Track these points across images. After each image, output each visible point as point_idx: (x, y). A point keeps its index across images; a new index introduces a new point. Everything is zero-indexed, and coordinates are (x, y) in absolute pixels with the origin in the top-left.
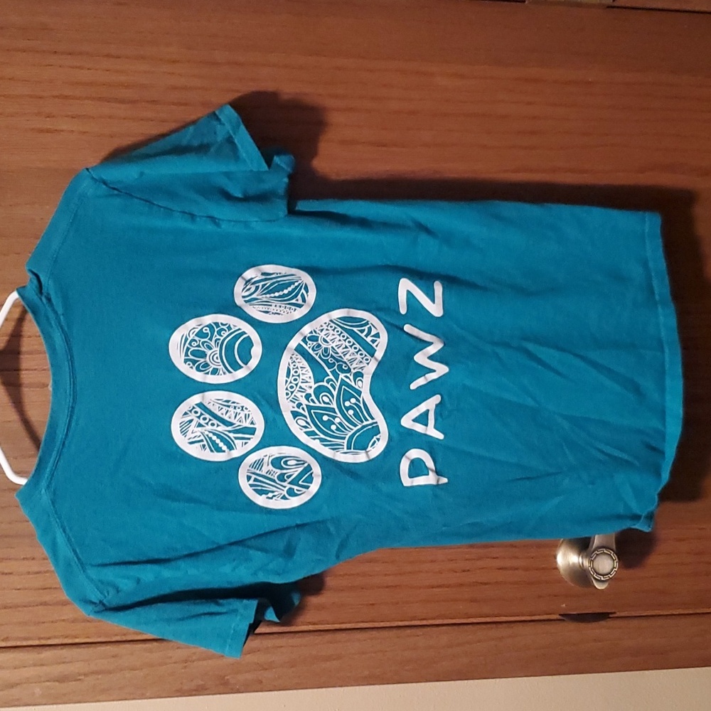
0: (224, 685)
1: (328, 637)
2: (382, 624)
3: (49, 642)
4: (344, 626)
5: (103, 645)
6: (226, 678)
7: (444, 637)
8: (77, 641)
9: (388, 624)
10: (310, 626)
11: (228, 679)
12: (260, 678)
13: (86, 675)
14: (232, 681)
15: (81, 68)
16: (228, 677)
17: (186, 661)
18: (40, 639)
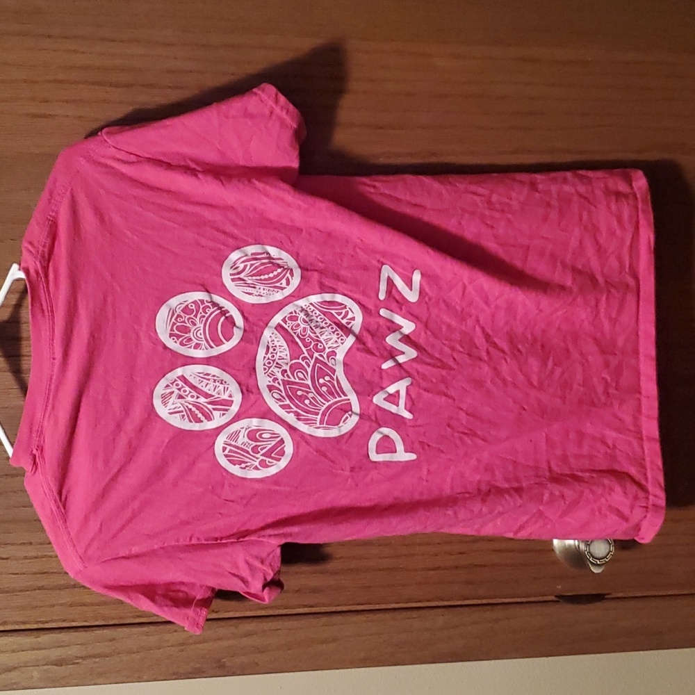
0: (220, 667)
1: (324, 620)
2: (377, 607)
3: (46, 626)
4: (339, 609)
5: (101, 628)
6: (223, 660)
7: (440, 619)
8: (74, 624)
9: (384, 606)
10: (306, 609)
11: (224, 662)
12: (256, 661)
13: (83, 658)
14: (228, 664)
15: (76, 51)
16: (225, 660)
17: (183, 644)
18: (37, 622)
